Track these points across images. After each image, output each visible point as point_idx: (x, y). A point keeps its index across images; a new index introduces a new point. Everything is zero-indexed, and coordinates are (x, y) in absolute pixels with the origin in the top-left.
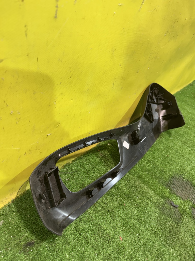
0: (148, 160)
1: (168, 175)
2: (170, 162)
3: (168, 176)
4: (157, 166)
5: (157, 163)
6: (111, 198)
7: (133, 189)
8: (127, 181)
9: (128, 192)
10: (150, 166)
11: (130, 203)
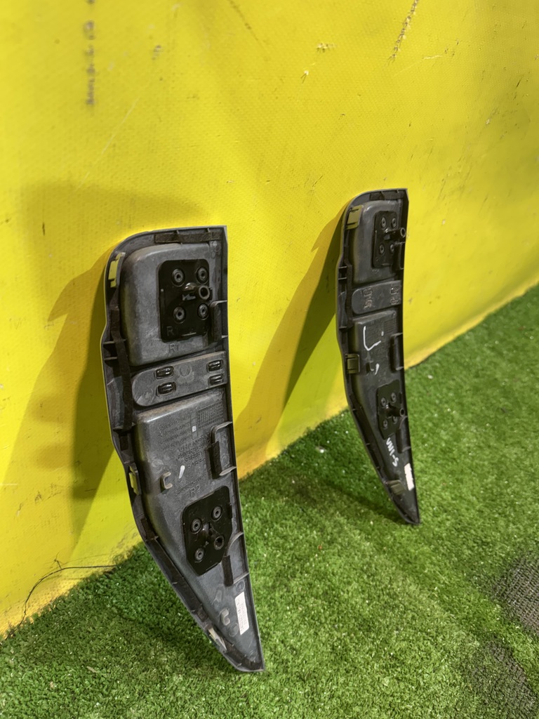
0: (440, 505)
1: (500, 556)
5: (467, 516)
7: (386, 603)
8: (368, 577)
9: (369, 611)
11: (371, 650)
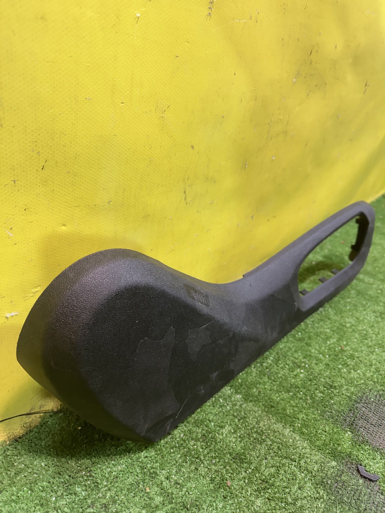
0: (294, 363)
1: (346, 395)
2: (349, 362)
3: (345, 397)
4: (316, 375)
5: (317, 369)
6: (193, 467)
7: (255, 439)
8: (239, 420)
9: (241, 447)
10: (299, 376)
11: (244, 478)
